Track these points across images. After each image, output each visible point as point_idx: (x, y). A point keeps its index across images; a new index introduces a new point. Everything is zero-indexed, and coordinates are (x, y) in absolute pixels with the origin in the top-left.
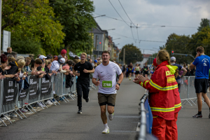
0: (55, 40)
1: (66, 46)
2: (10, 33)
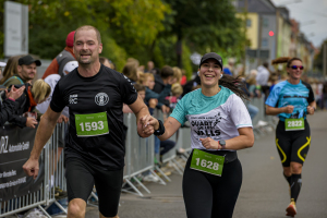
0: (141, 23)
1: (180, 38)
2: (27, 8)
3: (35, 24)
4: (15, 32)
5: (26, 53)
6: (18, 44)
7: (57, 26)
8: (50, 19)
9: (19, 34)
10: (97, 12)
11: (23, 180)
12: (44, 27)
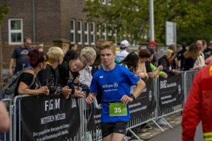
2: (175, 24)
3: (179, 31)
4: (170, 35)
5: (175, 43)
6: (172, 40)
7: (189, 31)
8: (186, 28)
9: (172, 36)
10: (207, 24)
11: (175, 99)
12: (183, 32)
